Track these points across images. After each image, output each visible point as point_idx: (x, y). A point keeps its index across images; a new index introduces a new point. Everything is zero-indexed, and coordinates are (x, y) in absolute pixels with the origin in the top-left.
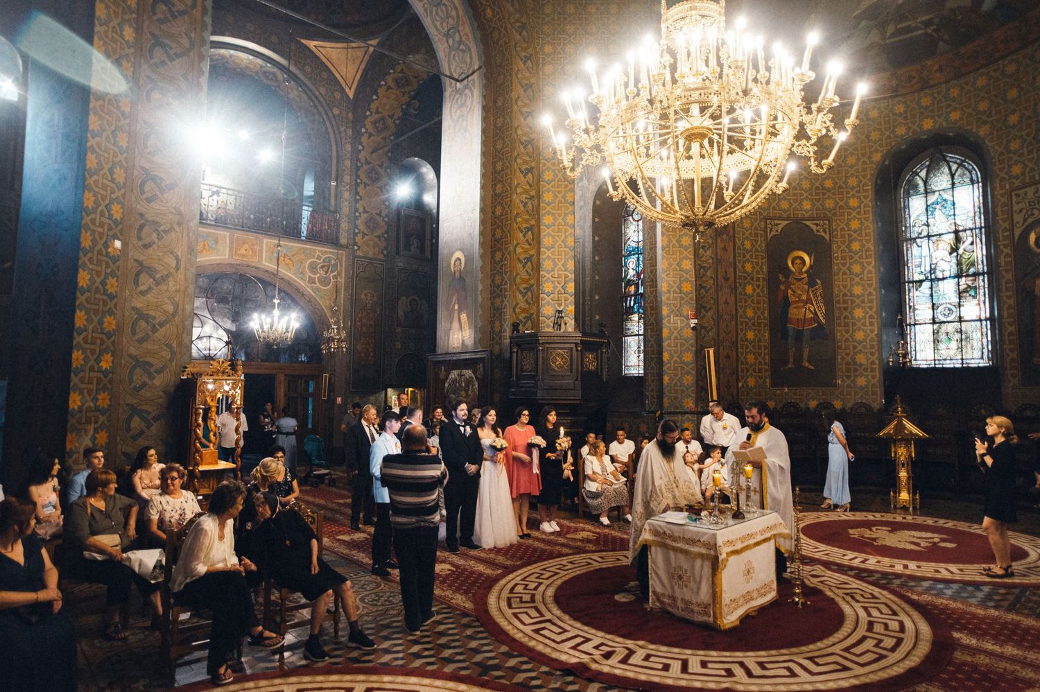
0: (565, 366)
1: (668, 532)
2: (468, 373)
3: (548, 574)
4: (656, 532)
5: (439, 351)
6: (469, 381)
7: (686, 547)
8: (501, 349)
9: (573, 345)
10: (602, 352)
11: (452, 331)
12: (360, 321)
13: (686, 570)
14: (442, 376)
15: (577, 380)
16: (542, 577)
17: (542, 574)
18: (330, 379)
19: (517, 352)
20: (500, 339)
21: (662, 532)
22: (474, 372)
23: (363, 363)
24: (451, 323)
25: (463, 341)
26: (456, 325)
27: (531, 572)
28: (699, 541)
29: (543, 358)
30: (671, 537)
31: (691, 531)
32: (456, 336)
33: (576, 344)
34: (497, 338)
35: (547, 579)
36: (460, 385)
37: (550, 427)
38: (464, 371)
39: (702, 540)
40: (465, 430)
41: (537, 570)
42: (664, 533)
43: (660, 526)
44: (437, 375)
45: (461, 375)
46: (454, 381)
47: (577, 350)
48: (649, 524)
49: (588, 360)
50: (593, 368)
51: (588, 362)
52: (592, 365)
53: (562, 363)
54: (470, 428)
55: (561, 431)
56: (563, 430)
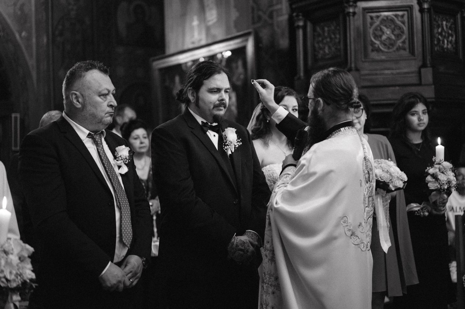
0: (399, 43)
5: (171, 51)
8: (273, 35)
15: (424, 66)
18: (22, 120)
19: (304, 28)
20: (271, 16)
32: (195, 23)
34: (265, 17)
37: (417, 140)
40: (222, 140)
49: (440, 30)
50: (450, 46)
51: (440, 34)
52: (448, 41)
53: (393, 37)
54: (236, 132)
55: (437, 147)
56: (442, 144)
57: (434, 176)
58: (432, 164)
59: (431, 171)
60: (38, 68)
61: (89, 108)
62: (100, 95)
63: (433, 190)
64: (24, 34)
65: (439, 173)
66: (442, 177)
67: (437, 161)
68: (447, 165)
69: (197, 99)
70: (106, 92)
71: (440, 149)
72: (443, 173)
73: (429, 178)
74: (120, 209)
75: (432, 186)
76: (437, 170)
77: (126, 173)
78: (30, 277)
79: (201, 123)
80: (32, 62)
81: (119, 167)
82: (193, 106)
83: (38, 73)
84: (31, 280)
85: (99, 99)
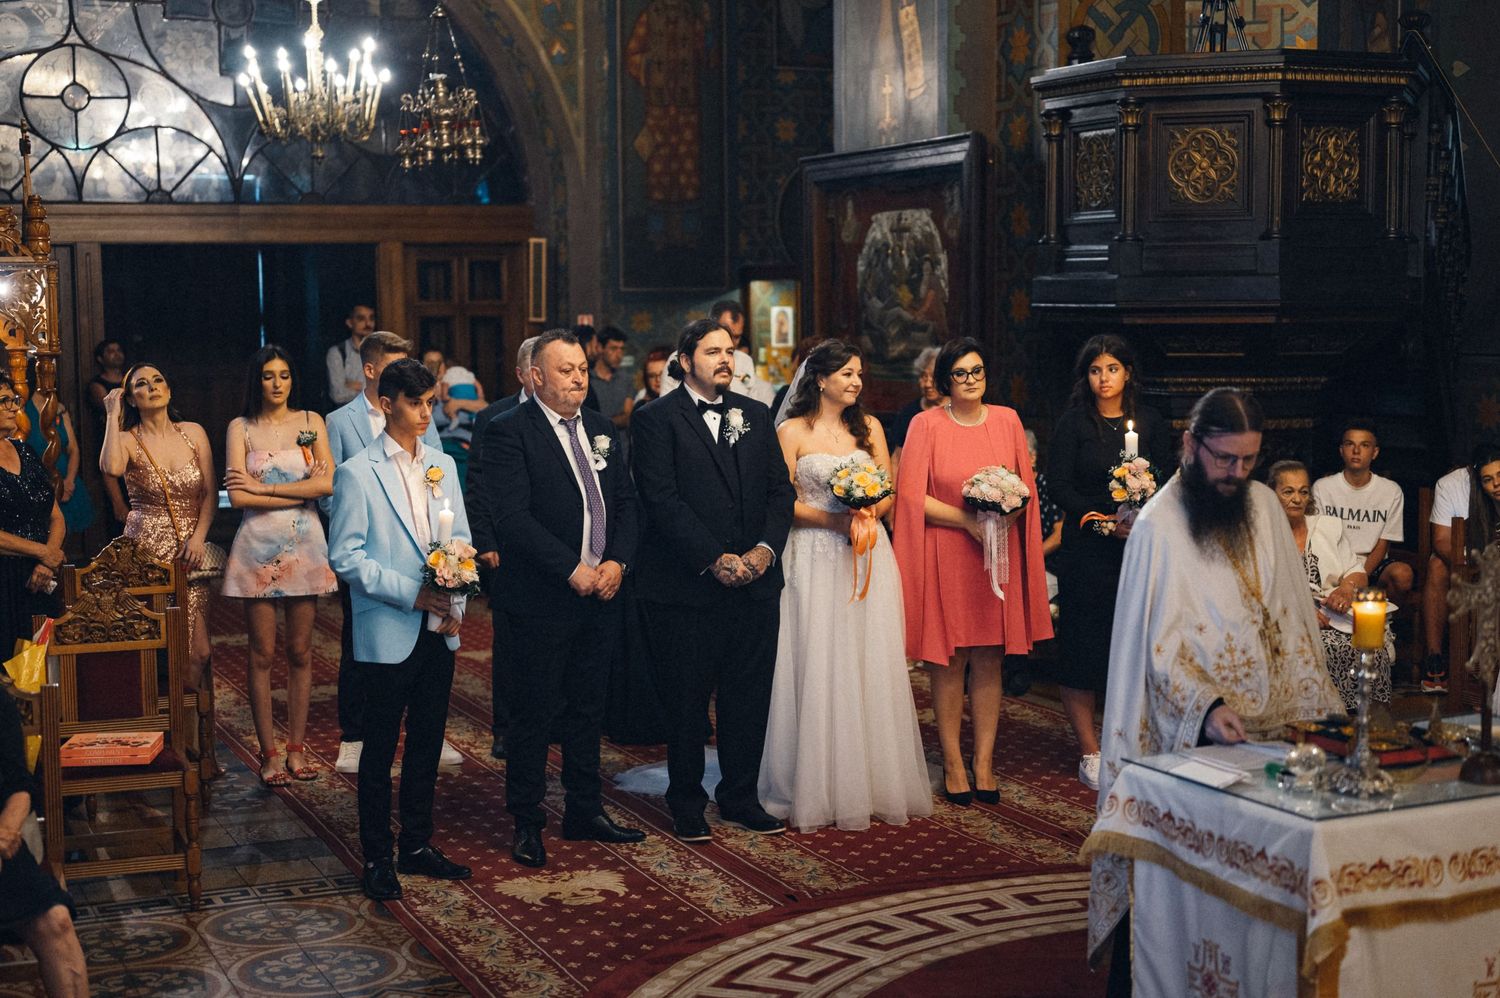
0: (1224, 187)
1: (1178, 812)
2: (920, 220)
3: (821, 962)
4: (1150, 815)
5: (843, 143)
6: (921, 250)
7: (1226, 874)
9: (1255, 106)
10: (1383, 127)
11: (874, 74)
12: (643, 50)
13: (1227, 962)
14: (847, 236)
15: (1266, 236)
16: (797, 972)
17: (799, 962)
18: (553, 253)
21: (1163, 811)
22: (937, 219)
23: (658, 195)
24: (874, 42)
25: (908, 104)
26: (886, 50)
27: (763, 951)
28: (1262, 854)
29: (1142, 156)
30: (1187, 831)
31: (1240, 815)
32: (887, 90)
33: (1267, 97)
34: (1019, 91)
35: (814, 978)
36: (898, 264)
38: (907, 214)
39: (1271, 852)
40: (724, 424)
41: (781, 947)
42: (1169, 816)
43: (1156, 787)
44: (833, 227)
45: (899, 230)
46: (881, 250)
47: (1270, 123)
48: (1130, 778)
49: (1317, 158)
50: (1343, 189)
51: (1320, 166)
52: (1337, 178)
53: (1213, 173)
54: (743, 415)
55: (1127, 435)
56: (1134, 430)
57: (1122, 482)
58: (1118, 462)
59: (1117, 472)
60: (589, 126)
61: (549, 386)
62: (562, 371)
63: (1120, 503)
64: (557, 49)
65: (1128, 476)
66: (1133, 483)
67: (1128, 456)
68: (1143, 463)
69: (693, 366)
70: (568, 367)
71: (1132, 438)
72: (1134, 475)
73: (1113, 484)
74: (591, 510)
75: (1118, 495)
76: (1127, 472)
77: (604, 469)
78: (472, 579)
79: (697, 402)
80: (575, 117)
81: (597, 461)
82: (688, 378)
83: (589, 142)
84: (474, 583)
85: (558, 374)
